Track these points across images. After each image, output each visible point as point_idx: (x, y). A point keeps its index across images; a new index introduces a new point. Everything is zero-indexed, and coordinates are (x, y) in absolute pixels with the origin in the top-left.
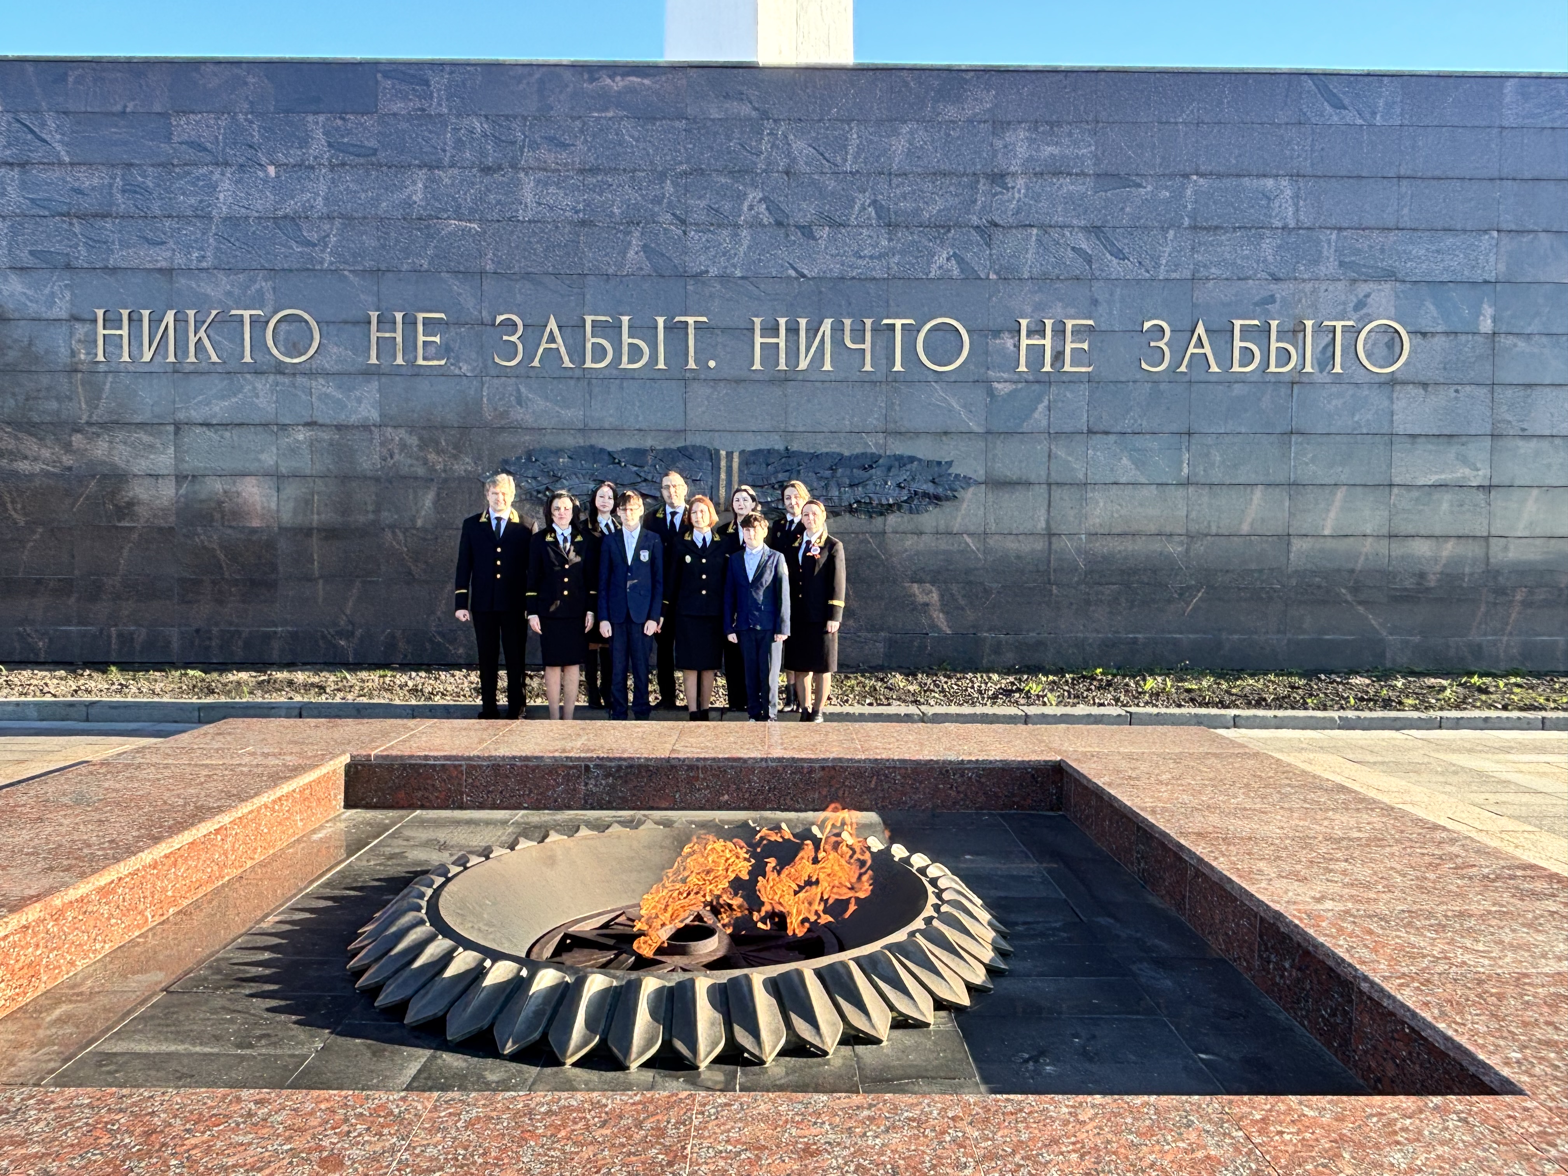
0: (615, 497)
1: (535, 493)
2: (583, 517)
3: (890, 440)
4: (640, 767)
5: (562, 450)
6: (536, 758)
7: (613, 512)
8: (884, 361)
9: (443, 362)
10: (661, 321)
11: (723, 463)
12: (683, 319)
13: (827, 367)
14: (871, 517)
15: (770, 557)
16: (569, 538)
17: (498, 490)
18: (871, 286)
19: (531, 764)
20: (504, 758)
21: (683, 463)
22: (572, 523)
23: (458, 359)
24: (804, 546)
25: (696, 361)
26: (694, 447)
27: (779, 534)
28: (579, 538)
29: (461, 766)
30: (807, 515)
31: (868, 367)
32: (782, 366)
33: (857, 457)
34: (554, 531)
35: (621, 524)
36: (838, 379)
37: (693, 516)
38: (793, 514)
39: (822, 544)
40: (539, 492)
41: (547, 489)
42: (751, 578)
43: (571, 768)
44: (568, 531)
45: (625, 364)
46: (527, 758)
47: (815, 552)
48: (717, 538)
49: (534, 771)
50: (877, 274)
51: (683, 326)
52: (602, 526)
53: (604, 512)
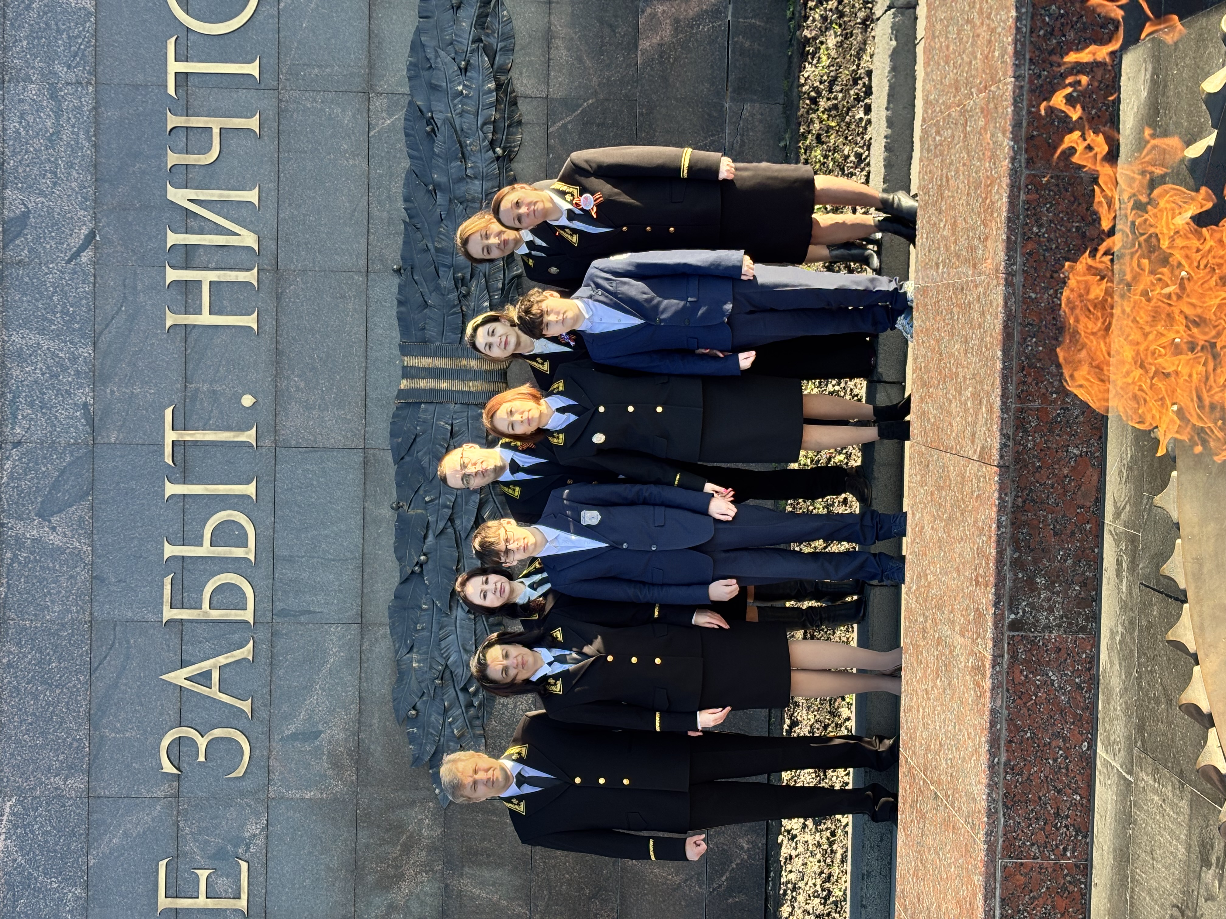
0: (483, 571)
1: (472, 711)
2: (517, 627)
3: (383, 86)
4: (1015, 524)
5: (398, 662)
6: (993, 724)
7: (510, 575)
8: (242, 93)
9: (244, 866)
10: (171, 489)
11: (423, 384)
12: (168, 450)
13: (252, 196)
14: (519, 123)
15: (598, 286)
16: (557, 652)
17: (468, 781)
18: (110, 114)
19: (1004, 734)
20: (992, 786)
21: (422, 454)
22: (530, 645)
23: (237, 841)
24: (577, 225)
25: (243, 428)
26: (393, 435)
27: (553, 270)
28: (558, 634)
29: (1005, 867)
30: (519, 218)
31: (253, 123)
32: (251, 276)
33: (411, 145)
34: (545, 678)
35: (534, 559)
36: (273, 177)
37: (519, 430)
38: (517, 242)
39: (575, 190)
40: (470, 705)
41: (465, 689)
42: (637, 321)
43: (1014, 656)
44: (545, 654)
45: (248, 552)
46: (994, 743)
47: (588, 202)
48: (560, 385)
49: (1018, 729)
50: (87, 103)
51: (179, 450)
52: (534, 595)
53: (512, 591)
